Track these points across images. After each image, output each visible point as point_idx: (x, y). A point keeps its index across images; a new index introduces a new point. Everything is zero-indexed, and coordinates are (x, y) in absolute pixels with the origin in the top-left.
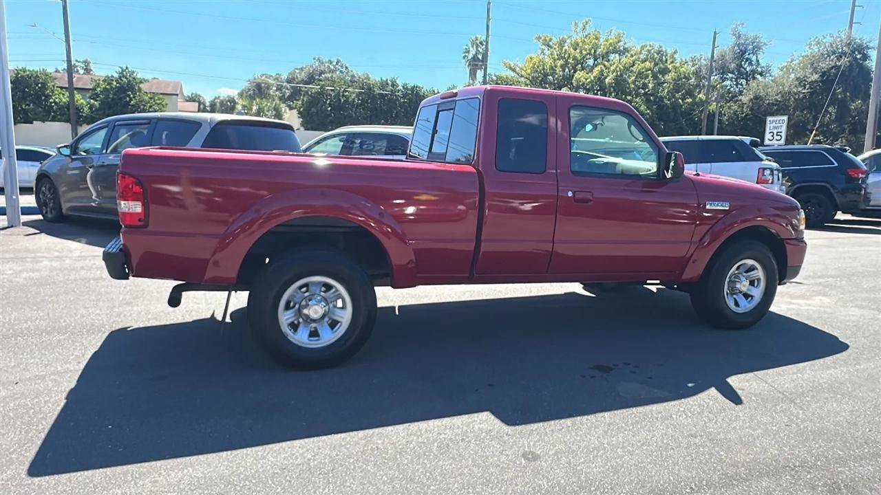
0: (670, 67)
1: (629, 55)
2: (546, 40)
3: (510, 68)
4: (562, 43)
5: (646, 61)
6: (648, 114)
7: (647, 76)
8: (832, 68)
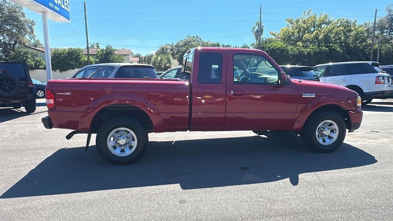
0: (353, 28)
1: (331, 24)
2: (290, 20)
3: (273, 35)
4: (298, 21)
5: (340, 27)
6: (341, 52)
7: (340, 34)
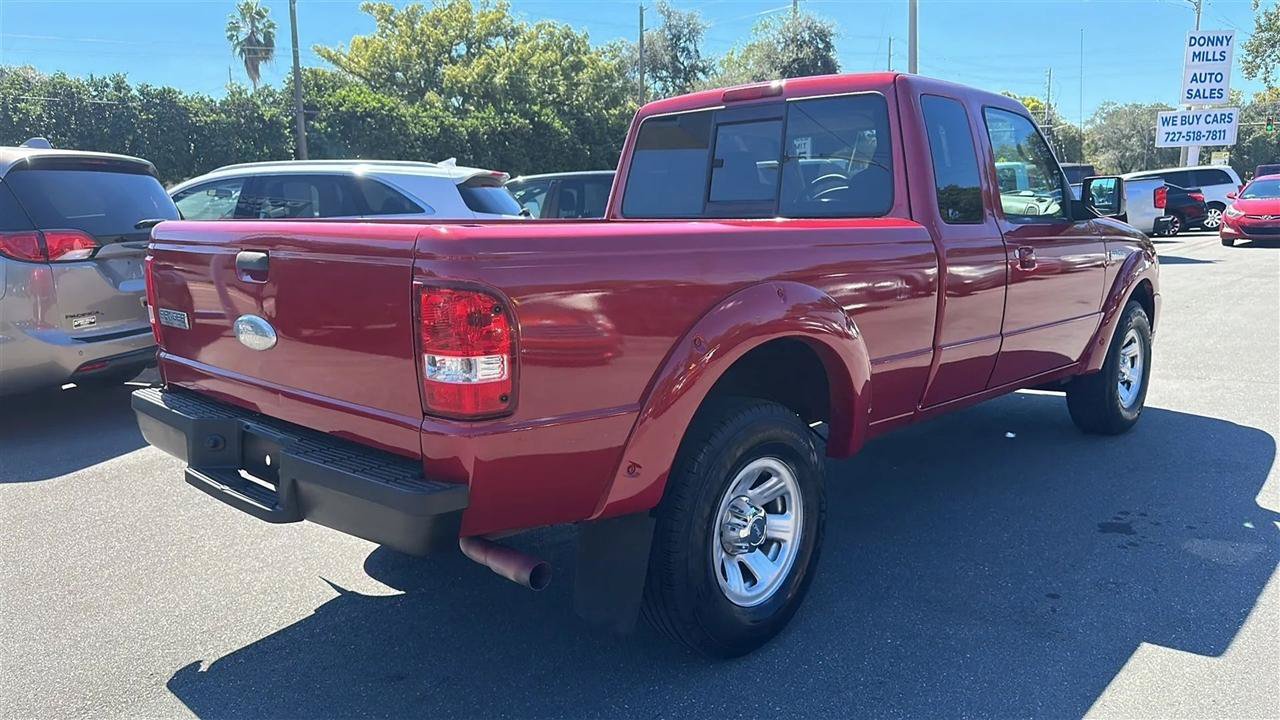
0: (584, 59)
1: (521, 40)
2: (384, 12)
4: (411, 21)
5: (547, 49)
6: (566, 133)
7: (554, 74)
8: (794, 61)
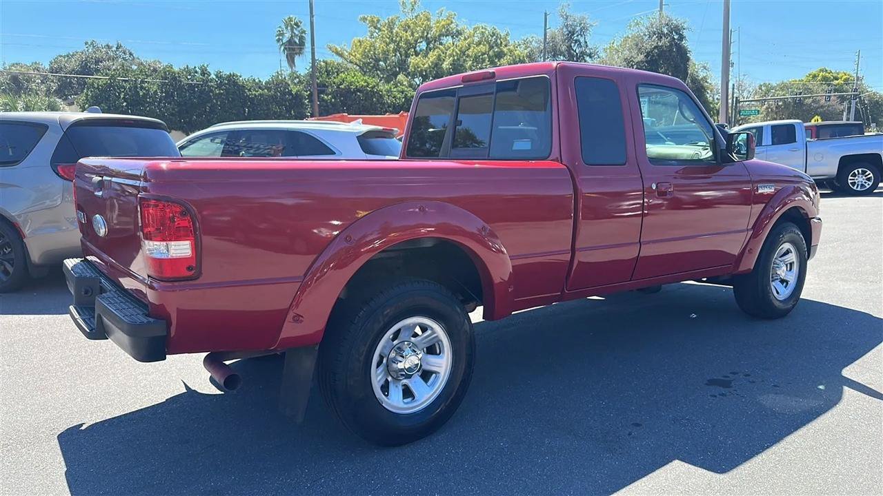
0: (505, 50)
1: (463, 38)
4: (391, 26)
5: (480, 44)
7: (484, 61)
8: (656, 47)
